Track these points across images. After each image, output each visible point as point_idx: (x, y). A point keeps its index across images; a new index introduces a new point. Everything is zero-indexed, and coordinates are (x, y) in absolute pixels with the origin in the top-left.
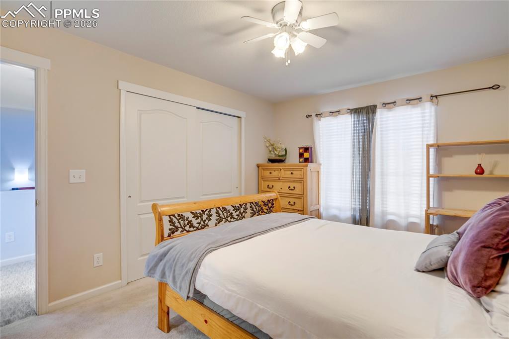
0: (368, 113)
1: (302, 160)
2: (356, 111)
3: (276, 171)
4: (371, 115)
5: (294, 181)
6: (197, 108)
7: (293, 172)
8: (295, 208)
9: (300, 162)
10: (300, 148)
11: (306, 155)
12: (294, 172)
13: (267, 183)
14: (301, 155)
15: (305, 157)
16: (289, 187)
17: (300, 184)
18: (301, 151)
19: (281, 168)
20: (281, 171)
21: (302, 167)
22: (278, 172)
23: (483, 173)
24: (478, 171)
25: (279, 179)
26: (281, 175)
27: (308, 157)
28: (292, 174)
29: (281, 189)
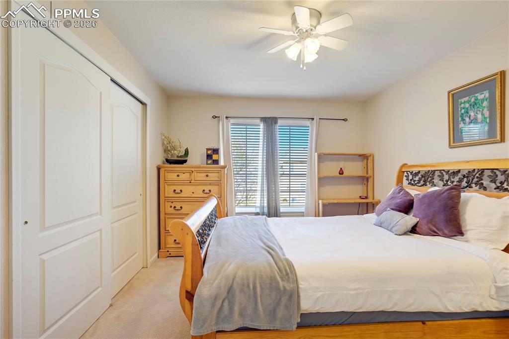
1: (209, 162)
2: (266, 120)
3: (185, 174)
5: (210, 184)
6: (112, 80)
9: (207, 164)
10: (208, 150)
11: (215, 157)
12: (209, 174)
13: (173, 188)
14: (209, 157)
15: (213, 159)
16: (204, 191)
17: (217, 187)
18: (209, 152)
19: (193, 169)
20: (193, 173)
21: (220, 169)
22: (189, 174)
23: (342, 174)
24: (341, 172)
25: (190, 182)
26: (193, 178)
27: (217, 159)
28: (207, 176)
29: (193, 193)
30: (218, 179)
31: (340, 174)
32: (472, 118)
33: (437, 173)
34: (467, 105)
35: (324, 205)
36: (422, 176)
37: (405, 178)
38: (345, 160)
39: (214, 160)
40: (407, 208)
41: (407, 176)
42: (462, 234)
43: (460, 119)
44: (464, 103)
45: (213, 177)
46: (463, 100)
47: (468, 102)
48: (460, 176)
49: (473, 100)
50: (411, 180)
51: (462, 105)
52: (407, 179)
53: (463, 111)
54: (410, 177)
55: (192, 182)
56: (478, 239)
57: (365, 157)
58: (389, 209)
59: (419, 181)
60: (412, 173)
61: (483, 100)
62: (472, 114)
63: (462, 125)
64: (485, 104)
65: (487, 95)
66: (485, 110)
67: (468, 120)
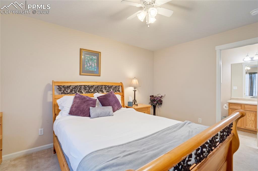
43: (85, 63)
44: (87, 57)
47: (89, 57)
49: (91, 57)
51: (87, 58)
53: (87, 60)
61: (95, 59)
62: (91, 63)
63: (86, 66)
64: (95, 61)
65: (96, 58)
66: (95, 63)
67: (89, 64)
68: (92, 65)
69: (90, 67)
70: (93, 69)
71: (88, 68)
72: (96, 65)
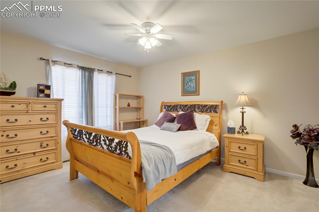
0: (90, 72)
1: (41, 95)
2: (82, 68)
3: (21, 105)
4: (92, 73)
5: (48, 113)
7: (46, 105)
8: (49, 136)
10: (39, 85)
11: (47, 92)
13: (7, 117)
14: (41, 91)
17: (55, 115)
18: (41, 88)
19: (30, 101)
20: (30, 105)
21: (57, 102)
22: (25, 105)
23: (129, 106)
24: (129, 105)
25: (27, 112)
26: (30, 108)
27: (49, 93)
28: (45, 107)
29: (30, 121)
30: (56, 110)
31: (128, 106)
32: (190, 85)
33: (179, 106)
34: (188, 80)
35: (124, 124)
36: (172, 107)
37: (163, 108)
38: (131, 99)
39: (45, 94)
40: (172, 120)
41: (165, 108)
42: (196, 128)
43: (185, 85)
44: (187, 79)
45: (50, 107)
46: (187, 78)
47: (189, 79)
48: (188, 107)
49: (190, 78)
50: (167, 109)
51: (186, 80)
52: (165, 109)
53: (186, 82)
54: (167, 108)
55: (29, 112)
56: (201, 129)
57: (138, 97)
58: (165, 122)
59: (171, 109)
60: (167, 106)
61: (193, 79)
62: (190, 84)
63: (186, 87)
64: (194, 81)
65: (195, 78)
66: (194, 83)
67: (188, 85)
68: (191, 86)
69: (189, 88)
70: (192, 89)
71: (188, 89)
72: (194, 85)
